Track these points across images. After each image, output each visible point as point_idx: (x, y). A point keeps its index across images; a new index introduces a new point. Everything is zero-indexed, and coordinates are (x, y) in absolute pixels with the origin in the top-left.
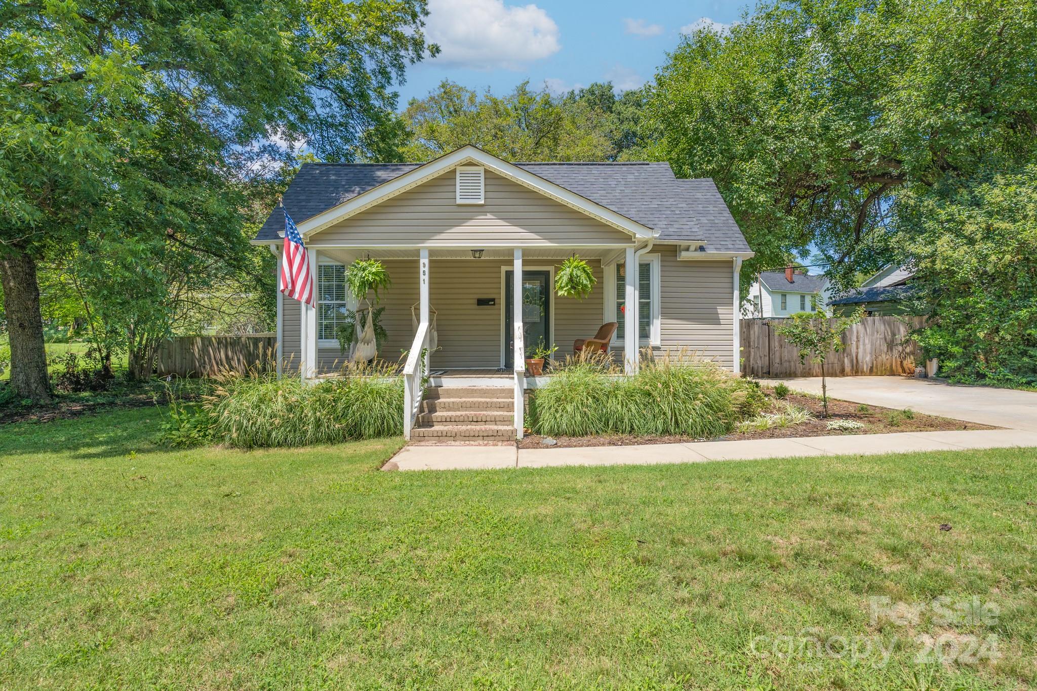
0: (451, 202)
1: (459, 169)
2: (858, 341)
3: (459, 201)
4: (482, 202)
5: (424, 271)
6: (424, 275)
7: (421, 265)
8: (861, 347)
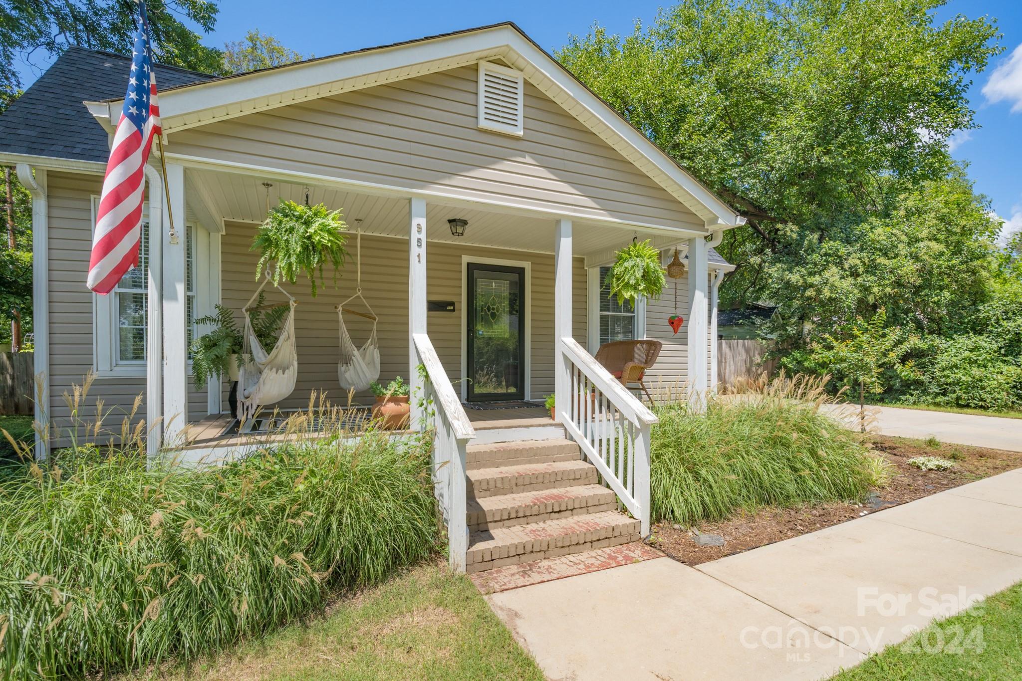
0: (469, 122)
1: (484, 67)
2: (726, 362)
3: (483, 124)
4: (520, 133)
5: (419, 240)
6: (419, 246)
7: (414, 229)
8: (728, 367)
